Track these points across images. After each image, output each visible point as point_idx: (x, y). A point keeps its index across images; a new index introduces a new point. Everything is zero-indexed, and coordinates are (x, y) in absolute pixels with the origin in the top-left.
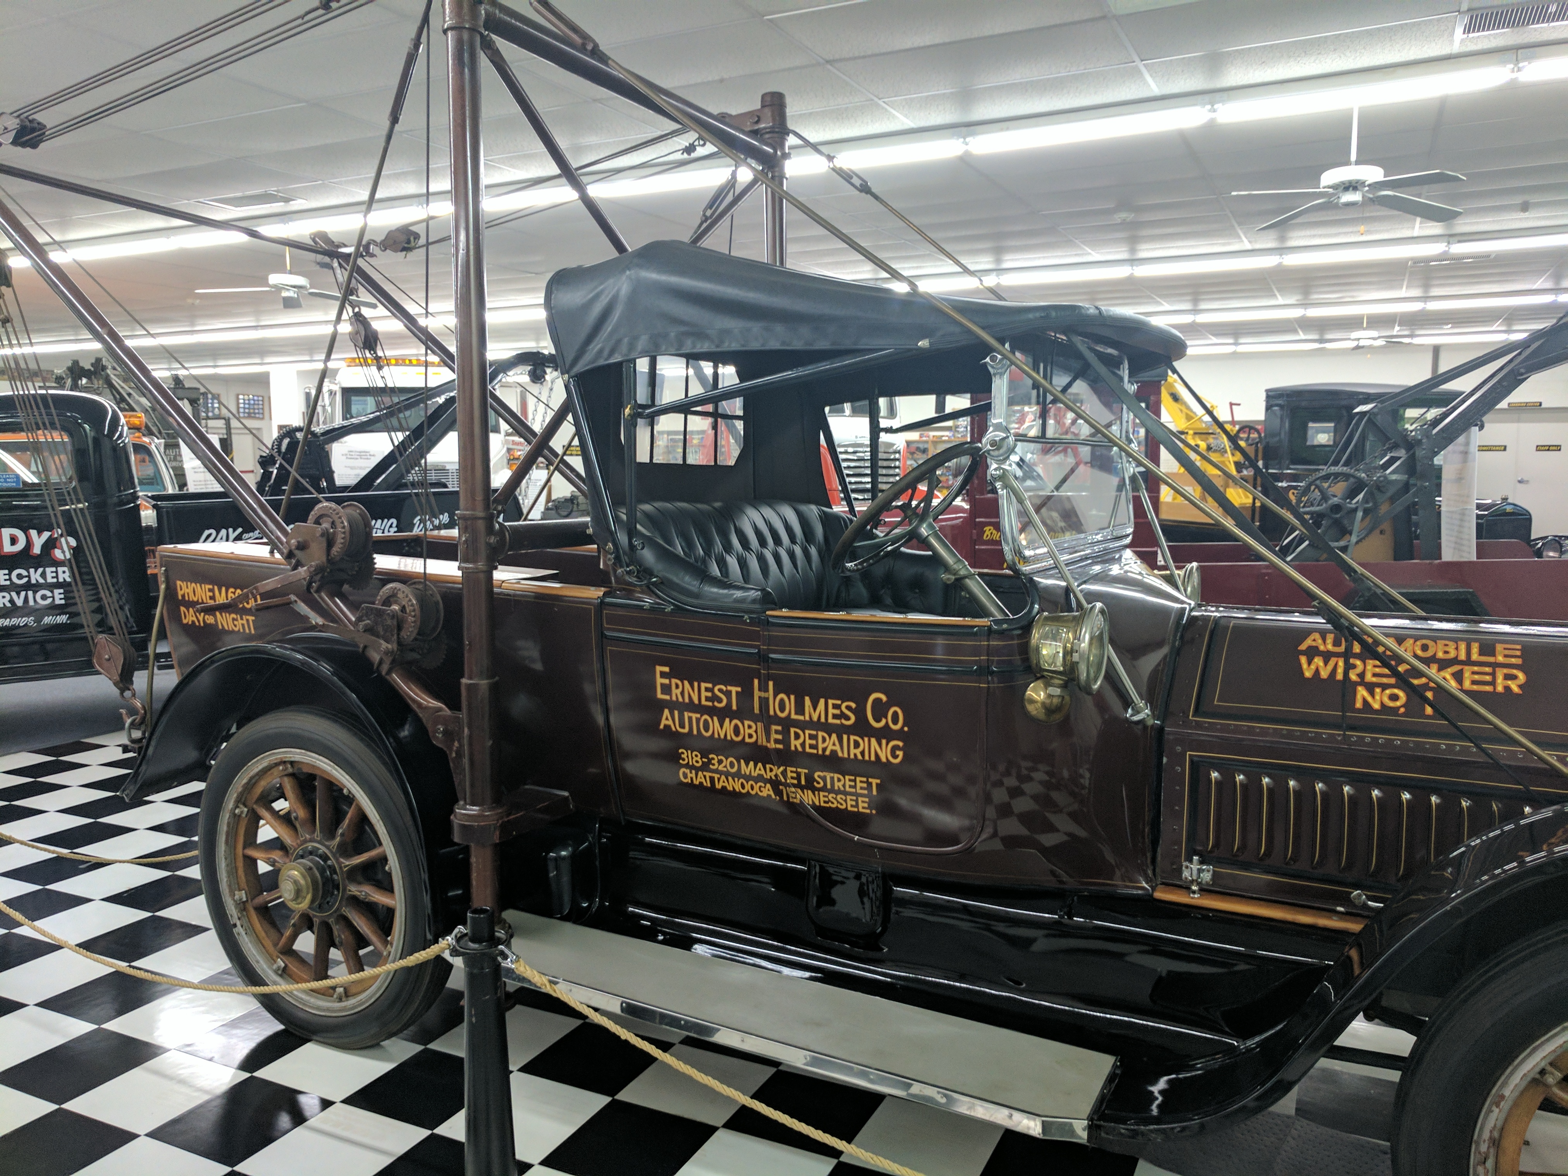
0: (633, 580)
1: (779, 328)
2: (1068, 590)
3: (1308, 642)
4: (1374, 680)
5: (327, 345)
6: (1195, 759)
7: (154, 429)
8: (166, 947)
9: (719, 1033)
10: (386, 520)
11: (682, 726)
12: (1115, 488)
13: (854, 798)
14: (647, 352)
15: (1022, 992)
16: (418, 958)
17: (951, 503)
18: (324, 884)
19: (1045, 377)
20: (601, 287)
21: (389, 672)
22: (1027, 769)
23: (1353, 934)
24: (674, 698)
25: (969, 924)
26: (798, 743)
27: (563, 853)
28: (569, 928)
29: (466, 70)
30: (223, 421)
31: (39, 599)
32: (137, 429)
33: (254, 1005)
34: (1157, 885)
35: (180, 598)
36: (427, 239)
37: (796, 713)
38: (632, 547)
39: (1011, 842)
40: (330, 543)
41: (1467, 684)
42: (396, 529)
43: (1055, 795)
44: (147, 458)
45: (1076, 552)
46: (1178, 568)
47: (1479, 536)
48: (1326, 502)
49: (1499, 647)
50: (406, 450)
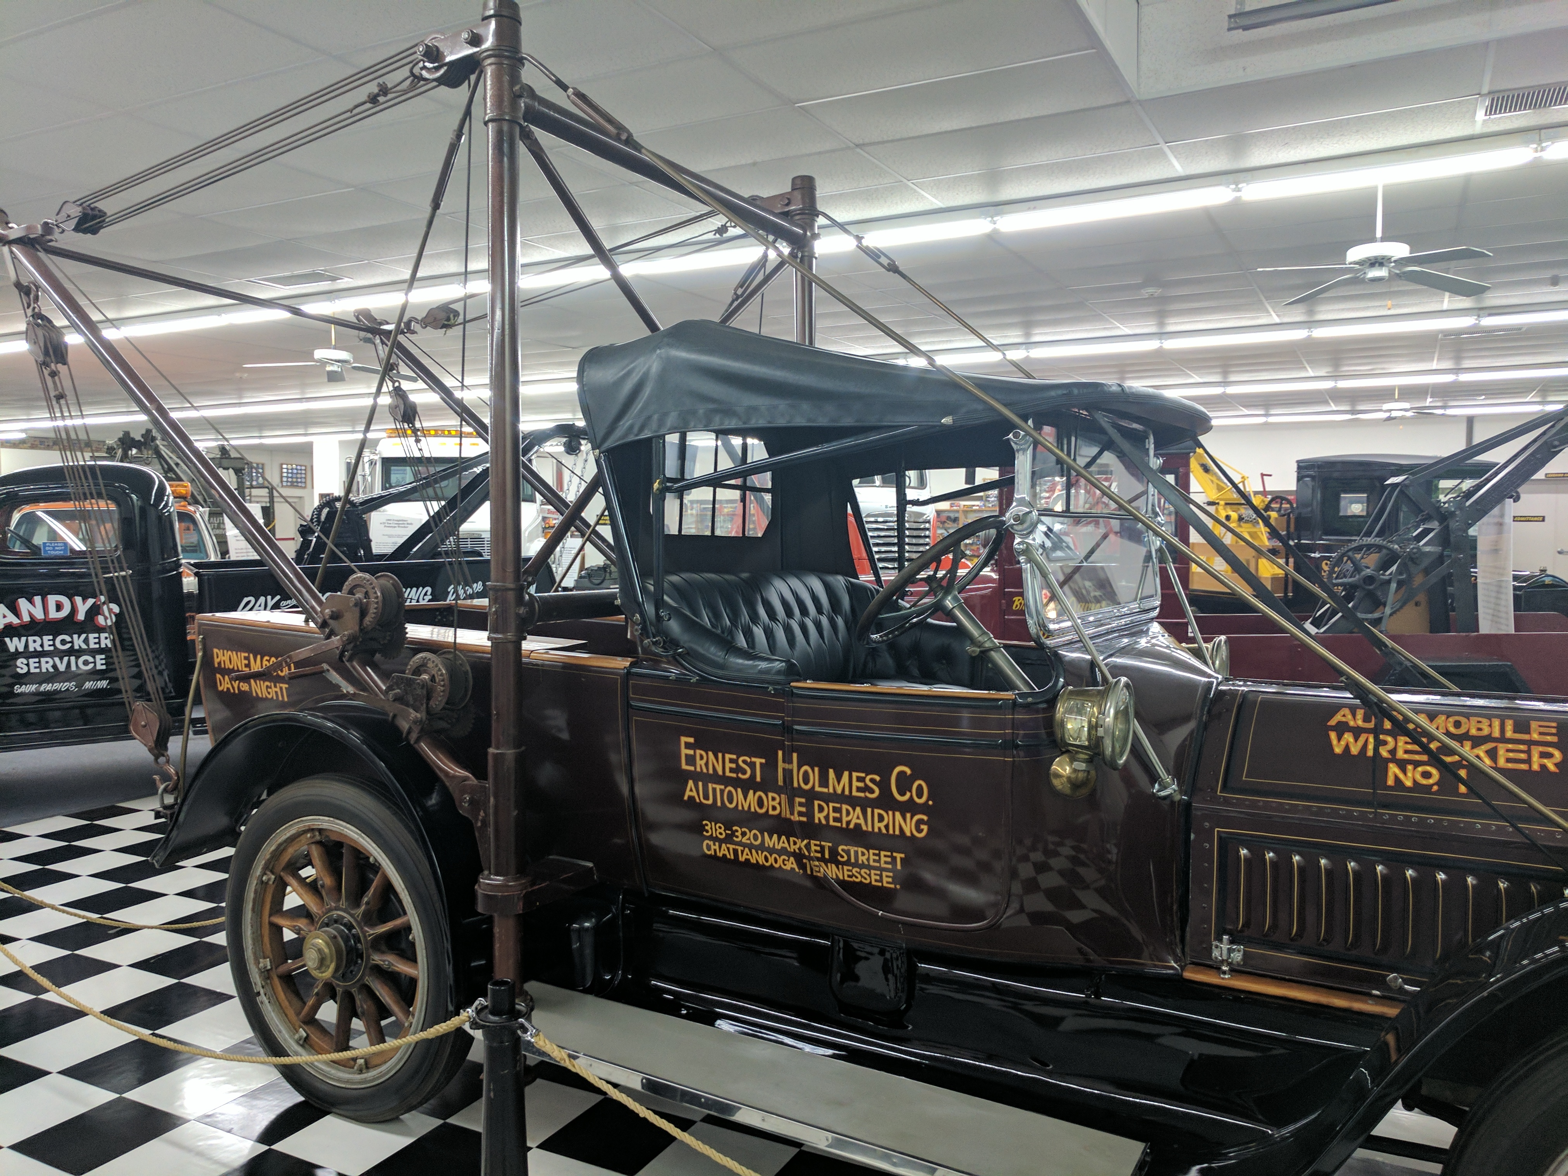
0: (659, 650)
1: (805, 406)
2: (1093, 664)
3: (1338, 718)
4: (1406, 756)
5: (367, 416)
6: (1223, 835)
7: (200, 498)
8: (192, 1014)
9: (740, 1112)
10: (421, 588)
11: (706, 797)
12: (1142, 561)
13: (879, 872)
14: (676, 428)
15: (1050, 1074)
16: (437, 1030)
17: (978, 574)
18: (348, 954)
19: (1069, 454)
20: (632, 366)
21: (418, 740)
22: (1053, 843)
23: (1390, 1019)
24: (698, 769)
25: (997, 1002)
26: (822, 816)
27: (587, 924)
28: (591, 1000)
29: (505, 159)
30: (267, 490)
31: (81, 665)
32: (184, 498)
33: (275, 1075)
34: (1186, 965)
35: (216, 665)
36: (465, 319)
37: (820, 786)
38: (659, 618)
39: (1038, 918)
40: (363, 613)
41: (1502, 762)
42: (430, 597)
43: (1081, 870)
44: (192, 527)
45: (1102, 625)
46: (1206, 641)
47: (1517, 607)
48: (1359, 573)
49: (1534, 725)
50: (441, 521)
